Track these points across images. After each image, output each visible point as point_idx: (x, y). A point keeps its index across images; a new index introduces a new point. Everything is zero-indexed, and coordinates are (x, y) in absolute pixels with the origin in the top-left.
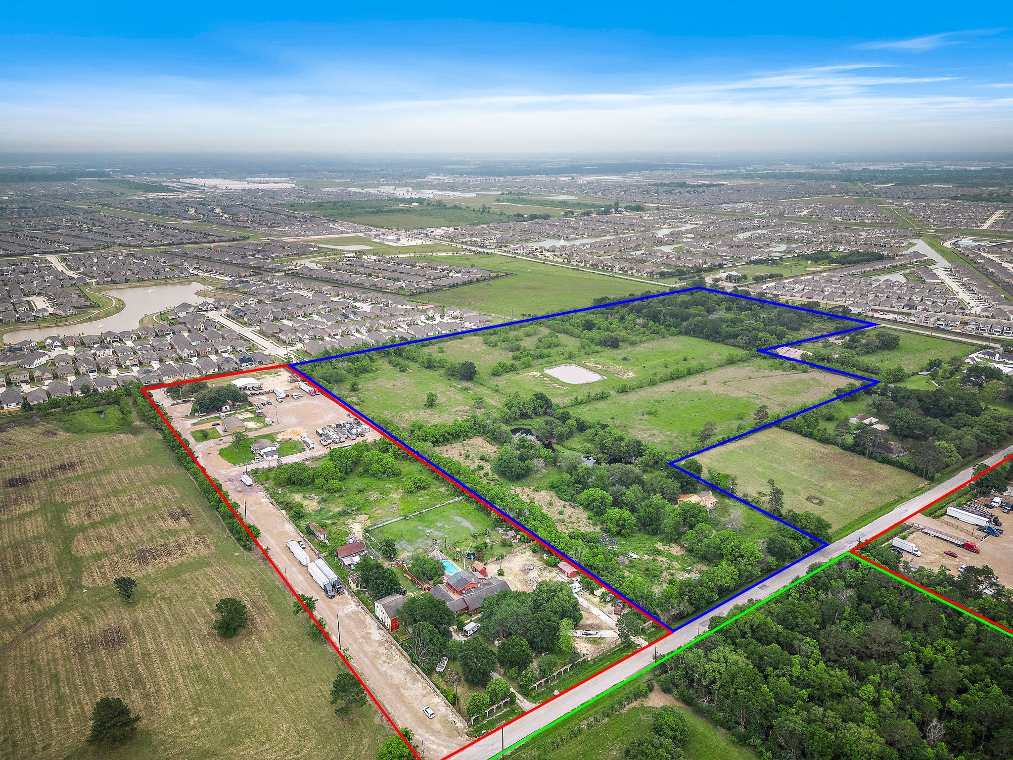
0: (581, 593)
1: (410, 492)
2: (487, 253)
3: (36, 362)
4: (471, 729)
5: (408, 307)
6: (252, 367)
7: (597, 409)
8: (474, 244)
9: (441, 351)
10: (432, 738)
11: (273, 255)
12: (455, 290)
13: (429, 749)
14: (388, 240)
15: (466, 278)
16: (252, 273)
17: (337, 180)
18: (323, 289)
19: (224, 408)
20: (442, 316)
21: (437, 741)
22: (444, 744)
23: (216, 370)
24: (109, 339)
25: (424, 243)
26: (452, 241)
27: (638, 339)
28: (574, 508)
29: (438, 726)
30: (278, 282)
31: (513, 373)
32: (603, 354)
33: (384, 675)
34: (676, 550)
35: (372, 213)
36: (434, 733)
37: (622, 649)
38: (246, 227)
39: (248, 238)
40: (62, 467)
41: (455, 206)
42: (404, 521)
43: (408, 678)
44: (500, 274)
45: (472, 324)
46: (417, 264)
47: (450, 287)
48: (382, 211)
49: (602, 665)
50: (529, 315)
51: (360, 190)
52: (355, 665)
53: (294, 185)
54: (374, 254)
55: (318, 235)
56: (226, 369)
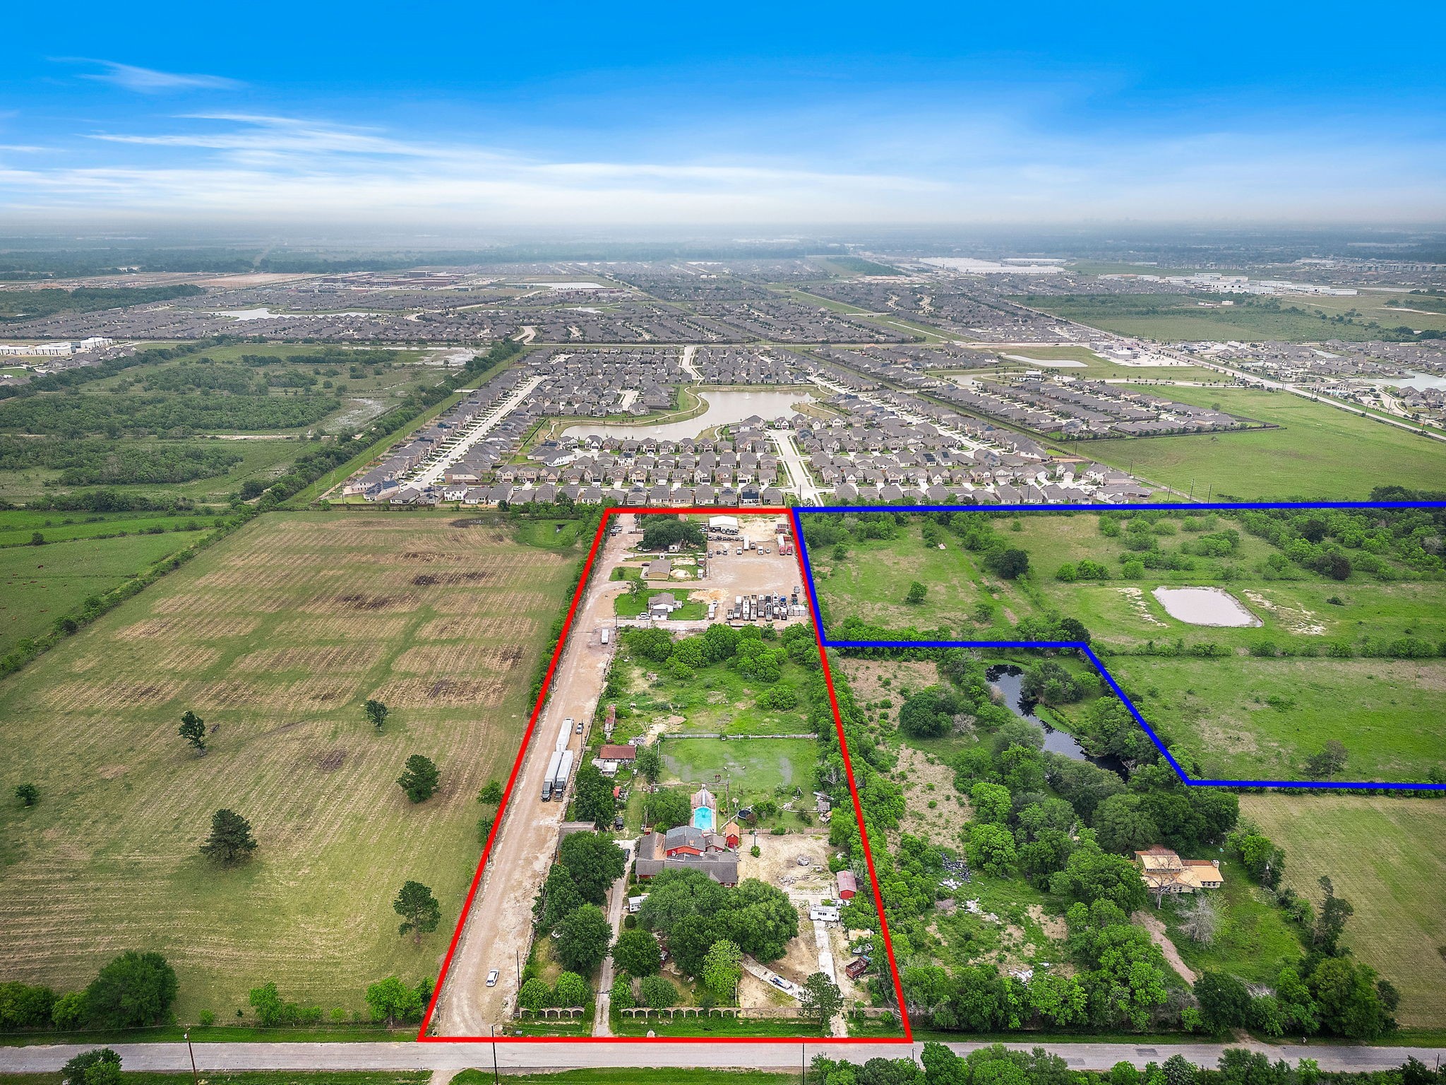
0: (834, 925)
1: (761, 707)
2: (1269, 390)
3: (557, 460)
4: (515, 1023)
5: (1036, 456)
6: (753, 505)
7: (1177, 671)
8: (1263, 372)
9: (1017, 528)
10: (466, 1009)
11: (929, 366)
12: (1144, 440)
13: (449, 1018)
14: (1117, 356)
15: (1182, 423)
16: (876, 387)
17: (1137, 263)
18: (944, 417)
19: (671, 547)
20: (1077, 477)
21: (467, 1015)
22: (470, 1022)
23: (712, 502)
24: (645, 447)
25: (1175, 364)
26: (1226, 365)
27: (1401, 571)
28: (962, 805)
29: (486, 998)
30: (897, 402)
31: (1095, 583)
32: (1302, 585)
33: (499, 911)
34: (1055, 929)
35: (1137, 313)
36: (475, 1004)
37: (805, 1027)
38: (936, 325)
39: (924, 340)
40: (471, 576)
41: (1294, 309)
42: (717, 742)
43: (518, 928)
44: (1249, 424)
45: (1108, 496)
46: (1122, 396)
47: (1140, 435)
48: (1155, 312)
49: (750, 1032)
50: (1230, 498)
51: (1157, 279)
52: (486, 887)
53: (1061, 270)
54: (1073, 375)
55: (1023, 341)
56: (722, 502)
